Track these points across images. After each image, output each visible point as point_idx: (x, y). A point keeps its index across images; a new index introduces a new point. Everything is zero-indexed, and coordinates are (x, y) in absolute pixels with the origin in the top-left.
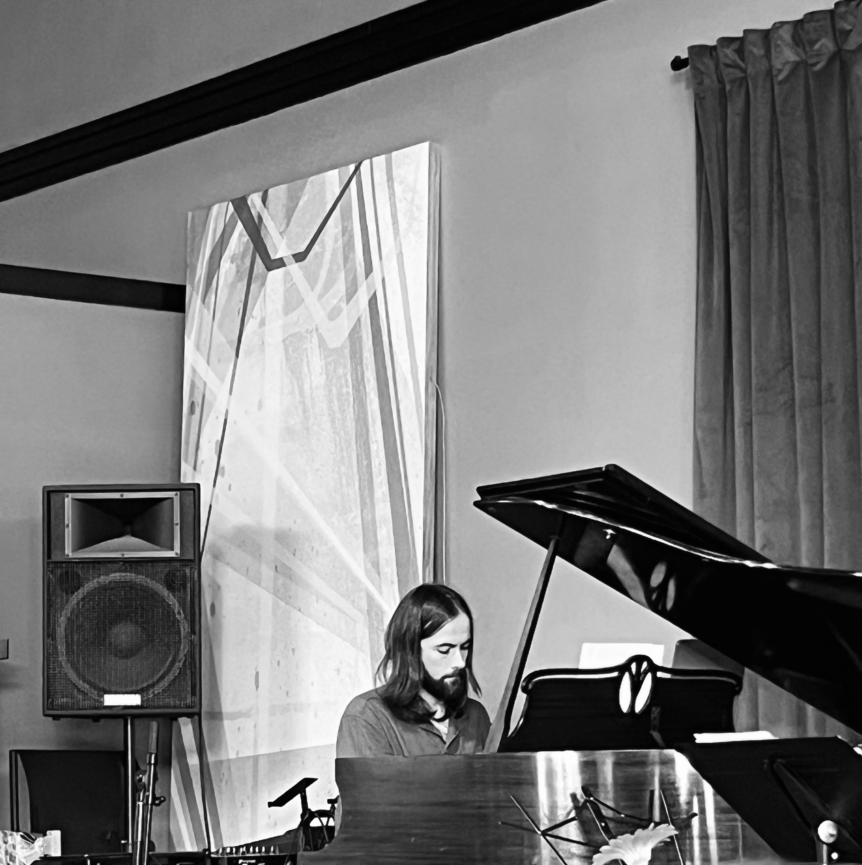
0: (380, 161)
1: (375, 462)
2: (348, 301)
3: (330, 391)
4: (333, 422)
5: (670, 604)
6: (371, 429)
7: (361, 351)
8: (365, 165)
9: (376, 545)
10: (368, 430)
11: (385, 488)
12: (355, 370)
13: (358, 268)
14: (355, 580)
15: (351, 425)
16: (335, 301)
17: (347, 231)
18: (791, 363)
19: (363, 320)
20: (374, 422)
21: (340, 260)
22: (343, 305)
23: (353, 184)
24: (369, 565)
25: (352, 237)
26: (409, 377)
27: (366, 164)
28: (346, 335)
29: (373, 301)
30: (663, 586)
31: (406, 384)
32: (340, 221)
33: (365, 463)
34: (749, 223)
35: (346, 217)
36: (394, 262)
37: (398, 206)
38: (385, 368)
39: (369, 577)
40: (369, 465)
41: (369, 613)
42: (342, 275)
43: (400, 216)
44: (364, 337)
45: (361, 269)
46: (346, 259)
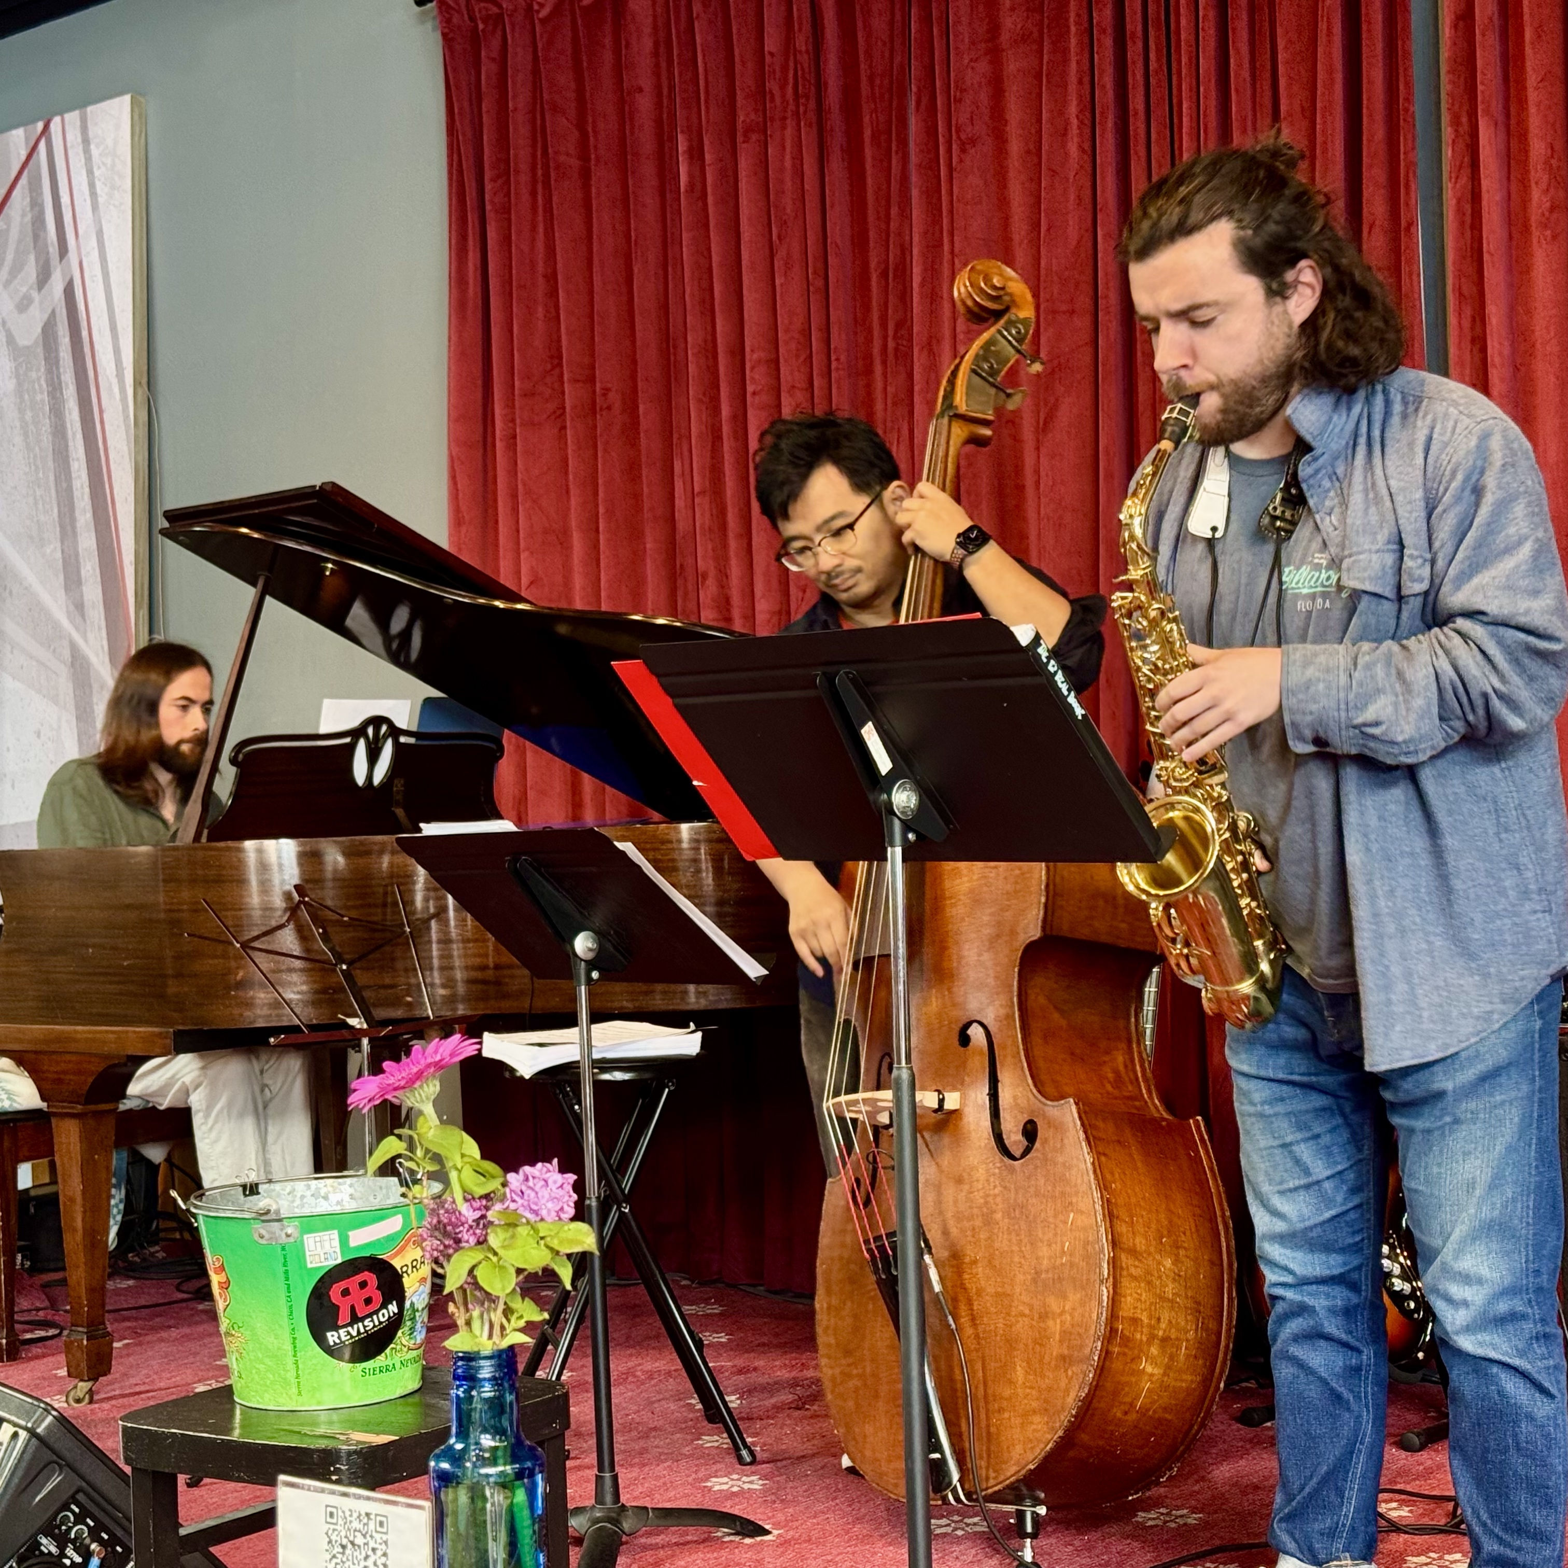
0: (72, 117)
1: (76, 484)
2: (40, 288)
3: (21, 397)
4: (26, 435)
5: (414, 655)
6: (71, 444)
7: (57, 350)
8: (56, 122)
9: (79, 583)
10: (67, 446)
11: (89, 515)
12: (49, 371)
13: (51, 250)
14: (57, 626)
15: (46, 439)
16: (24, 289)
17: (36, 204)
18: (560, 365)
19: (58, 311)
20: (74, 434)
21: (29, 239)
22: (35, 294)
23: (42, 146)
24: (72, 608)
25: (42, 213)
26: (114, 381)
27: (57, 120)
28: (39, 330)
29: (69, 291)
30: (406, 634)
31: (110, 389)
32: (27, 192)
33: (64, 485)
34: (508, 194)
35: (34, 187)
36: (94, 242)
37: (97, 173)
38: (85, 370)
39: (72, 622)
40: (70, 489)
41: (73, 665)
42: (32, 258)
43: (99, 185)
44: (60, 333)
45: (54, 250)
46: (36, 237)
